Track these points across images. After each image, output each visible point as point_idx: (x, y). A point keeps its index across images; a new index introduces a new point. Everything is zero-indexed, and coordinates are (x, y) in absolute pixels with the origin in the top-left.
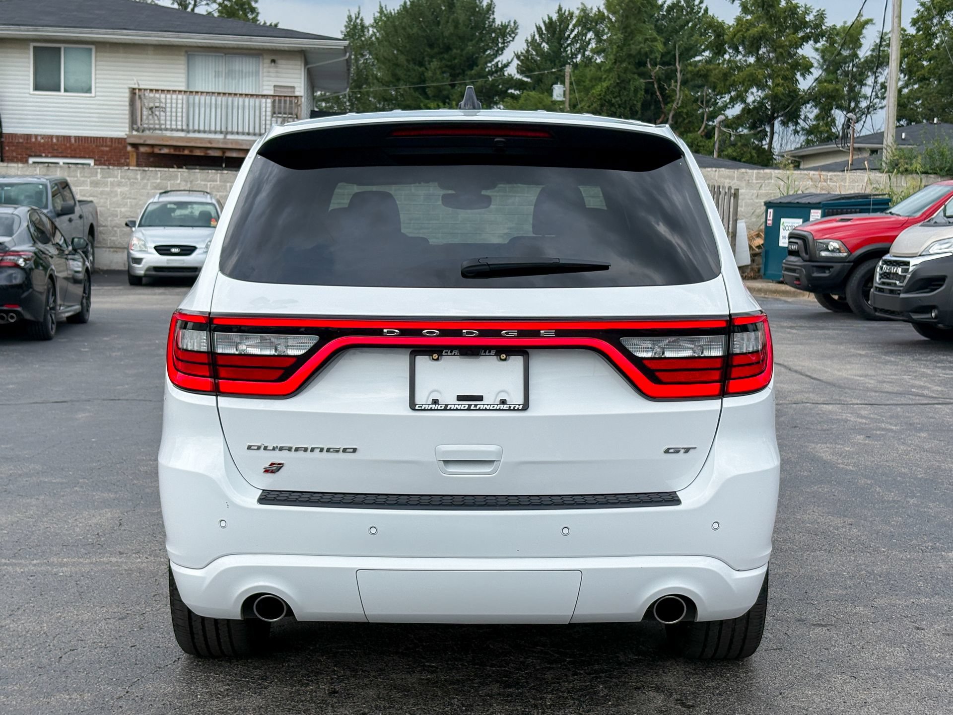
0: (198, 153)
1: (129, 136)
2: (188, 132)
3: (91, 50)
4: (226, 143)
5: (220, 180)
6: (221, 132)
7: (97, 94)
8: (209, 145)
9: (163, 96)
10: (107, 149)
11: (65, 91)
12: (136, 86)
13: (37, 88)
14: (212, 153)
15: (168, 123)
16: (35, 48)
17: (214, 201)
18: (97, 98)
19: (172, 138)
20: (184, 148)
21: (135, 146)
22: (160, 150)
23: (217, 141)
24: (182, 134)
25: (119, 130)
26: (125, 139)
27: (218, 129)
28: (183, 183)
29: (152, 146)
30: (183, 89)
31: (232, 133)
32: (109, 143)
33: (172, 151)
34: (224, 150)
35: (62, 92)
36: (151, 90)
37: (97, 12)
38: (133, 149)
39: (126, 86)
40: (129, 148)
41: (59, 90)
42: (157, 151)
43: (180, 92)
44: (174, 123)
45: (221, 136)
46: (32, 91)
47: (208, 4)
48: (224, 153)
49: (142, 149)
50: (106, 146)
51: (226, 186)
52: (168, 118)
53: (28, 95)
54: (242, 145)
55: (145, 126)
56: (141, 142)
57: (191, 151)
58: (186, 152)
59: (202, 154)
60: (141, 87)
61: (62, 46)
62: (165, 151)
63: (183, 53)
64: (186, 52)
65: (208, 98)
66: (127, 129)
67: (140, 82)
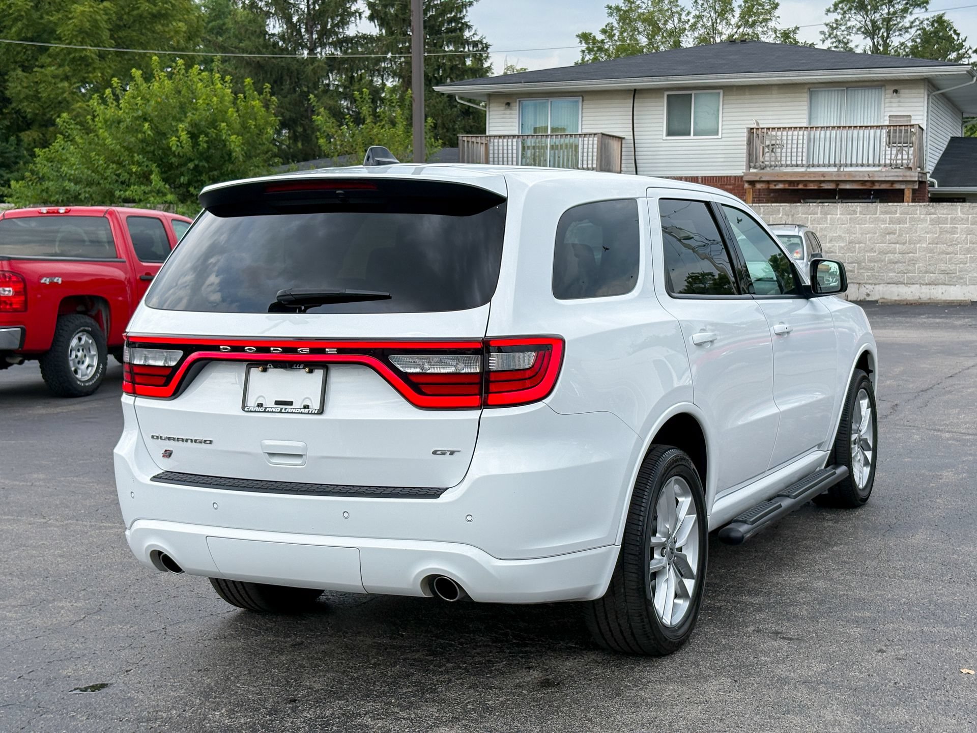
0: (812, 187)
1: (746, 174)
2: (808, 166)
3: (719, 93)
4: (839, 176)
5: (821, 212)
6: (835, 165)
7: (724, 135)
8: (822, 179)
9: (779, 133)
10: (731, 187)
11: (694, 135)
12: (755, 126)
13: (669, 133)
14: (826, 186)
15: (784, 159)
16: (668, 96)
17: (801, 234)
18: (723, 139)
19: (786, 174)
20: (798, 182)
21: (752, 183)
22: (775, 185)
23: (831, 173)
24: (803, 170)
25: (738, 169)
26: (742, 177)
27: (832, 162)
28: (785, 217)
29: (768, 182)
30: (805, 125)
31: (846, 166)
32: (733, 182)
33: (787, 186)
34: (837, 182)
35: (692, 137)
36: (773, 129)
37: (731, 57)
38: (750, 186)
39: (745, 126)
40: (746, 186)
41: (689, 134)
42: (772, 187)
43: (801, 128)
44: (789, 159)
45: (835, 169)
46: (665, 138)
47: (900, 35)
48: (838, 185)
49: (758, 186)
50: (730, 185)
51: (827, 218)
52: (784, 154)
53: (661, 141)
54: (854, 177)
55: (767, 163)
56: (757, 179)
57: (806, 185)
58: (801, 187)
59: (816, 188)
60: (761, 126)
61: (693, 92)
62: (780, 186)
63: (806, 90)
64: (809, 89)
65: (823, 133)
66: (745, 167)
67: (759, 122)
